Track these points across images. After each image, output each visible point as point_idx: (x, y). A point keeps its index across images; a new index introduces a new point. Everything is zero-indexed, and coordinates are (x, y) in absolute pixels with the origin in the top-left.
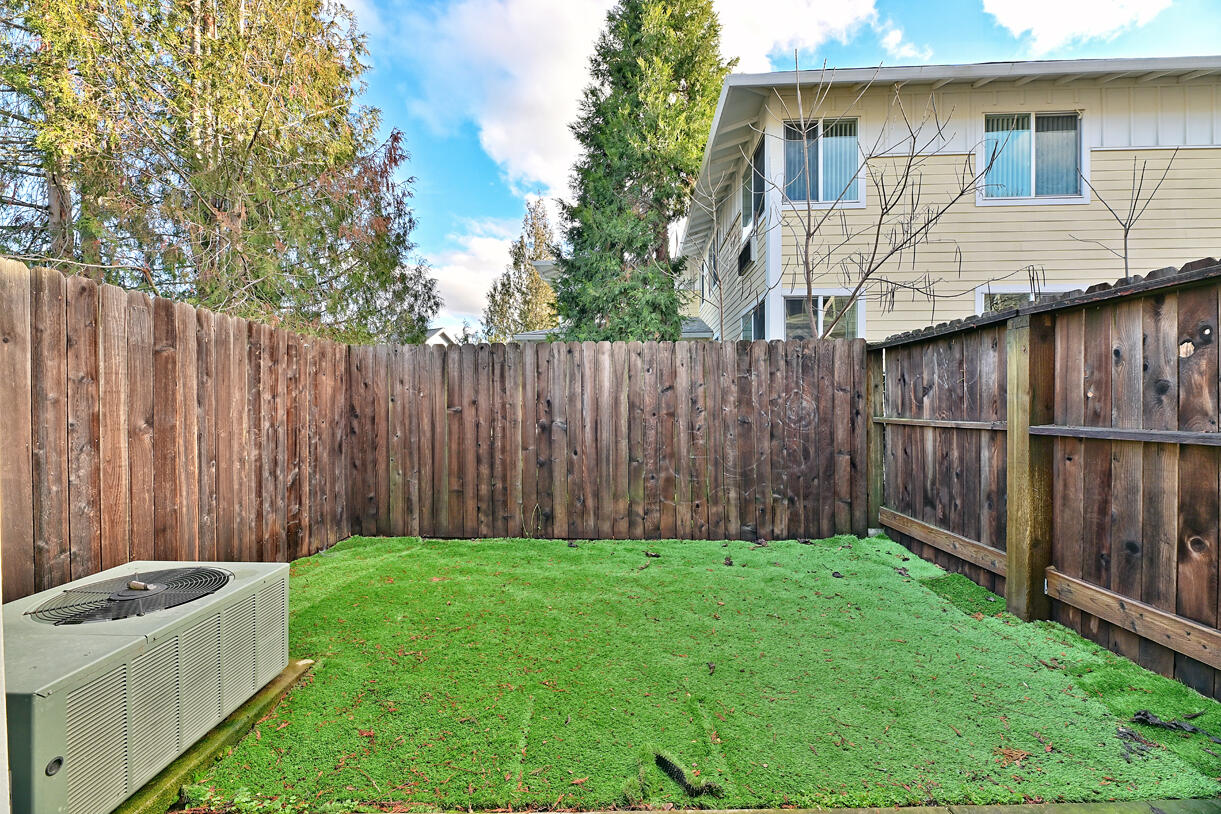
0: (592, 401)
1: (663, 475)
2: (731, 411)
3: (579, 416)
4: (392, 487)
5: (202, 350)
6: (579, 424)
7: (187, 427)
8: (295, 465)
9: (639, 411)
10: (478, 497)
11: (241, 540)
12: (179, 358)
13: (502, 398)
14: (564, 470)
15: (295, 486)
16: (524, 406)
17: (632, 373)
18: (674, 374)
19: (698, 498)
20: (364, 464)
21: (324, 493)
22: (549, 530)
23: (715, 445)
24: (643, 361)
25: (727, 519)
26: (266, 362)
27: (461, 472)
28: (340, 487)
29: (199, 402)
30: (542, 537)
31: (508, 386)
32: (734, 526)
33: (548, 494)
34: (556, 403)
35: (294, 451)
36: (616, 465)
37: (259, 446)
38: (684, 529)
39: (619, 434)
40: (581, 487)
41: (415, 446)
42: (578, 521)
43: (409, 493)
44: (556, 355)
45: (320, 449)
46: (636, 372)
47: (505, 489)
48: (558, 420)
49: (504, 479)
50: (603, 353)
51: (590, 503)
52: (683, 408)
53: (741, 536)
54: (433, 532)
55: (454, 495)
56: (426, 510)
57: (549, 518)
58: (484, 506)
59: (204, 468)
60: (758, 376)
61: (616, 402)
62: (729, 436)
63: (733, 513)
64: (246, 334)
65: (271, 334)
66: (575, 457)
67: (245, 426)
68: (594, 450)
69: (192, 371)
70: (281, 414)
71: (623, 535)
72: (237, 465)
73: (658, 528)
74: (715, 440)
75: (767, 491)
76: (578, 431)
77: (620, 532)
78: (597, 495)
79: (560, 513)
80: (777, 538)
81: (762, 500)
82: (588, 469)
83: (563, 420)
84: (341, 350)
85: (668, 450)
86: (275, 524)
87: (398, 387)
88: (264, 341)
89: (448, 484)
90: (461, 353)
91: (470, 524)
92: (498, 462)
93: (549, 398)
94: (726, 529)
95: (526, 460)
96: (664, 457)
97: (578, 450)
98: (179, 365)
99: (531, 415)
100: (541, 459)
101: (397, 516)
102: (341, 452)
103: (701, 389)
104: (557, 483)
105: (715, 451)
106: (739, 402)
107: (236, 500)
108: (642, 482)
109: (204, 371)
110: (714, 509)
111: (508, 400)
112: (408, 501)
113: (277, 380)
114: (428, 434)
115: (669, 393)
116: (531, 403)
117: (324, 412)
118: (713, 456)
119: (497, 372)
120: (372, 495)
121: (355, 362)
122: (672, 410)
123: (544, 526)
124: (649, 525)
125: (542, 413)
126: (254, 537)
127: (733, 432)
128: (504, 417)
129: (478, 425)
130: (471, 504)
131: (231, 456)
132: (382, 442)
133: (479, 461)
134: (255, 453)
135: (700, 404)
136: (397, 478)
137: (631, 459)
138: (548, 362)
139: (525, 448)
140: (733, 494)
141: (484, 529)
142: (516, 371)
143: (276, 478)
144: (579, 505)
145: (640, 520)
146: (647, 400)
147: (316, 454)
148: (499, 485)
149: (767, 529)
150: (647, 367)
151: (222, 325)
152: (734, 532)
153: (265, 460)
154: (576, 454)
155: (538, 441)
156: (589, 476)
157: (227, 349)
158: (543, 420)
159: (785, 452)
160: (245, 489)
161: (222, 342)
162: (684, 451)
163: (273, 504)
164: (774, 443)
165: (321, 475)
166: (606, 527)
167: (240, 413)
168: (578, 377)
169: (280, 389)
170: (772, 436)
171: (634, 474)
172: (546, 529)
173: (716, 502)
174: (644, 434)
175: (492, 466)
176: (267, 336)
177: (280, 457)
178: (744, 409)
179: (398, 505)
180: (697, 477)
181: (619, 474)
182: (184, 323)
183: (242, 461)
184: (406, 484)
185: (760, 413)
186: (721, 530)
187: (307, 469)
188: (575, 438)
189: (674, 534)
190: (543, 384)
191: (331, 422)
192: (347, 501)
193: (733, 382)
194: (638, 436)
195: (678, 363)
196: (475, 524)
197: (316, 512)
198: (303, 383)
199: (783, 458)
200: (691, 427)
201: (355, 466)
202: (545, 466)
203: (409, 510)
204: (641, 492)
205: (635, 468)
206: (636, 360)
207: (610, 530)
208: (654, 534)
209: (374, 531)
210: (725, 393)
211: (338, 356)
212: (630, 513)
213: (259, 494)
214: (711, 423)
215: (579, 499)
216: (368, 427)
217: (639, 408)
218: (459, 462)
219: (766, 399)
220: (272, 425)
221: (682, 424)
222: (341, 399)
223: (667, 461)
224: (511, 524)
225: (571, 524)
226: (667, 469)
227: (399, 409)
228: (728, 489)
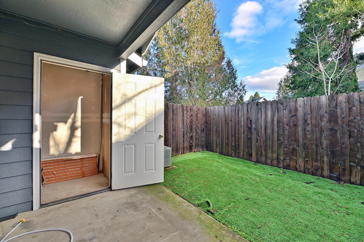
0: (264, 120)
1: (291, 147)
2: (325, 125)
3: (260, 125)
4: (214, 141)
5: (173, 111)
6: (260, 127)
7: (170, 124)
8: (191, 133)
9: (282, 124)
10: (232, 146)
11: (180, 145)
12: (169, 112)
13: (238, 119)
14: (255, 141)
15: (191, 137)
16: (244, 121)
17: (279, 111)
18: (296, 110)
19: (307, 157)
20: (208, 134)
21: (199, 140)
22: (251, 158)
23: (316, 138)
24: (283, 107)
25: (322, 169)
26: (185, 112)
27: (228, 139)
28: (203, 139)
29: (172, 120)
30: (248, 160)
31: (239, 116)
32: (326, 172)
33: (250, 148)
34: (253, 121)
35: (191, 130)
36: (273, 141)
37: (184, 128)
38: (301, 168)
39: (274, 131)
40: (261, 146)
41: (218, 131)
42: (259, 158)
43: (217, 142)
44: (253, 106)
45: (198, 130)
46: (280, 110)
47: (238, 144)
48: (254, 126)
49: (238, 141)
50: (268, 105)
51: (264, 152)
52: (300, 122)
53: (331, 178)
54: (221, 153)
55: (226, 144)
56: (220, 147)
57: (251, 155)
58: (233, 149)
59: (173, 132)
60: (341, 109)
61: (273, 120)
62: (324, 135)
63: (326, 167)
64: (181, 107)
65: (187, 106)
66: (258, 137)
67: (181, 124)
68: (265, 136)
69: (171, 114)
70: (189, 122)
71: (275, 165)
72: (179, 132)
73: (289, 166)
74: (316, 136)
75: (347, 161)
76: (260, 129)
77: (274, 164)
78: (266, 150)
79: (254, 154)
80: (353, 183)
81: (344, 164)
82: (263, 142)
83: (255, 126)
84: (204, 108)
85: (294, 138)
86: (187, 144)
87: (215, 116)
88: (185, 108)
89: (225, 142)
90: (228, 107)
91: (230, 153)
92: (237, 137)
93: (251, 119)
94: (322, 173)
95: (244, 137)
96: (292, 141)
97: (260, 135)
98: (169, 114)
99: (246, 124)
100: (249, 137)
101: (214, 147)
102: (204, 131)
103: (309, 115)
104: (253, 145)
105: (316, 140)
106: (330, 121)
107: (179, 138)
108: (283, 148)
109: (173, 114)
110: (315, 164)
111: (240, 120)
112: (217, 144)
113: (188, 115)
114: (221, 128)
115: (294, 117)
116: (246, 121)
117: (199, 122)
118: (315, 142)
119: (237, 112)
120: (210, 142)
121: (207, 111)
122: (295, 123)
123: (249, 157)
124: (285, 164)
125: (249, 123)
126: (182, 146)
127: (326, 133)
128: (238, 124)
129: (232, 126)
130: (230, 148)
131: (178, 130)
132: (212, 130)
133: (232, 136)
134: (183, 130)
135: (309, 121)
136: (215, 138)
137: (278, 140)
138: (251, 108)
139: (244, 133)
140: (326, 159)
141: (233, 155)
142: (241, 111)
143: (187, 135)
144: (260, 152)
145: (282, 162)
146: (285, 120)
147: (197, 131)
148: (237, 143)
149: (347, 178)
150: (284, 108)
151: (177, 106)
152: (326, 175)
153: (185, 131)
154: (259, 136)
155: (247, 132)
156: (263, 144)
157: (177, 110)
158: (249, 126)
159: (359, 144)
160: (181, 136)
161: (177, 109)
162: (301, 139)
163: (186, 140)
164: (352, 139)
165: (198, 136)
166: (269, 161)
167: (180, 122)
168: (260, 112)
169: (188, 117)
170: (350, 136)
171: (280, 145)
172: (250, 158)
173: (316, 161)
174: (284, 132)
175: (235, 138)
176: (186, 107)
177: (188, 131)
178: (332, 124)
179: (215, 145)
180: (307, 149)
181: (274, 145)
182: (170, 106)
183: (180, 131)
184: (216, 140)
185: (342, 126)
186: (319, 172)
187: (194, 134)
188: (259, 132)
189: (296, 170)
190: (249, 115)
191: (201, 125)
192: (205, 142)
193: (326, 112)
194: (281, 132)
195: (298, 106)
196: (231, 153)
197: (197, 143)
198: (194, 116)
199: (357, 147)
200: (304, 130)
201: (207, 135)
202: (250, 139)
203: (217, 146)
204: (282, 152)
205: (280, 143)
206: (280, 106)
207: (270, 163)
208: (287, 167)
209: (210, 150)
210: (322, 117)
211: (203, 110)
212: (278, 158)
213: (184, 138)
214: (314, 129)
215: (260, 151)
216: (209, 126)
217: (282, 122)
218: (227, 136)
219: (346, 120)
220: (187, 124)
221: (300, 129)
222: (204, 119)
223: (293, 142)
224: (240, 155)
225: (257, 158)
226: (293, 145)
227: (215, 122)
228: (323, 157)
